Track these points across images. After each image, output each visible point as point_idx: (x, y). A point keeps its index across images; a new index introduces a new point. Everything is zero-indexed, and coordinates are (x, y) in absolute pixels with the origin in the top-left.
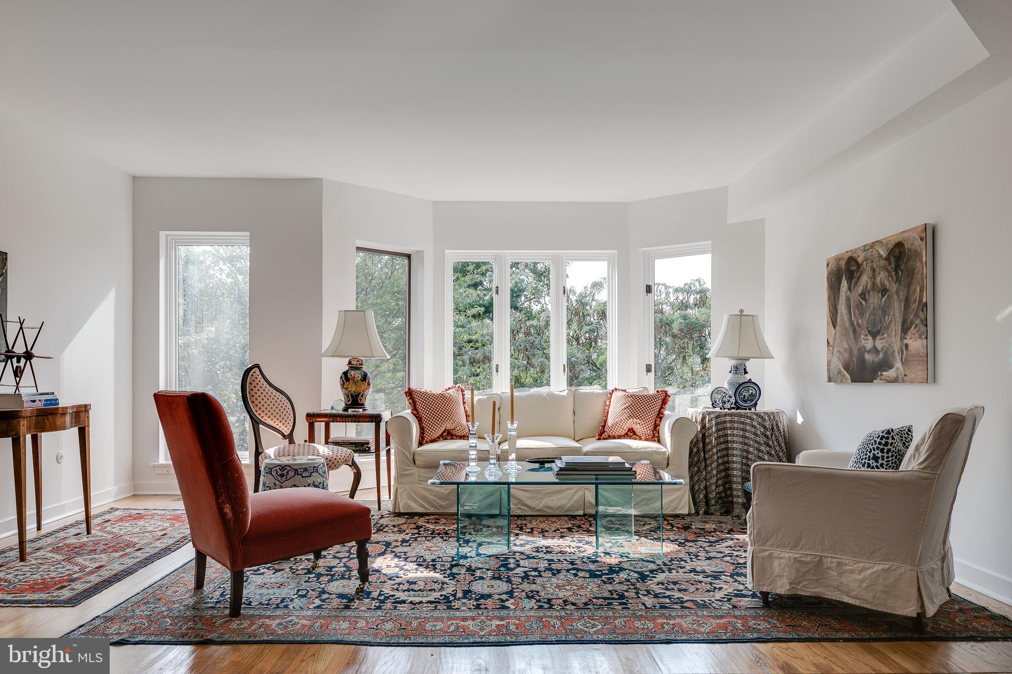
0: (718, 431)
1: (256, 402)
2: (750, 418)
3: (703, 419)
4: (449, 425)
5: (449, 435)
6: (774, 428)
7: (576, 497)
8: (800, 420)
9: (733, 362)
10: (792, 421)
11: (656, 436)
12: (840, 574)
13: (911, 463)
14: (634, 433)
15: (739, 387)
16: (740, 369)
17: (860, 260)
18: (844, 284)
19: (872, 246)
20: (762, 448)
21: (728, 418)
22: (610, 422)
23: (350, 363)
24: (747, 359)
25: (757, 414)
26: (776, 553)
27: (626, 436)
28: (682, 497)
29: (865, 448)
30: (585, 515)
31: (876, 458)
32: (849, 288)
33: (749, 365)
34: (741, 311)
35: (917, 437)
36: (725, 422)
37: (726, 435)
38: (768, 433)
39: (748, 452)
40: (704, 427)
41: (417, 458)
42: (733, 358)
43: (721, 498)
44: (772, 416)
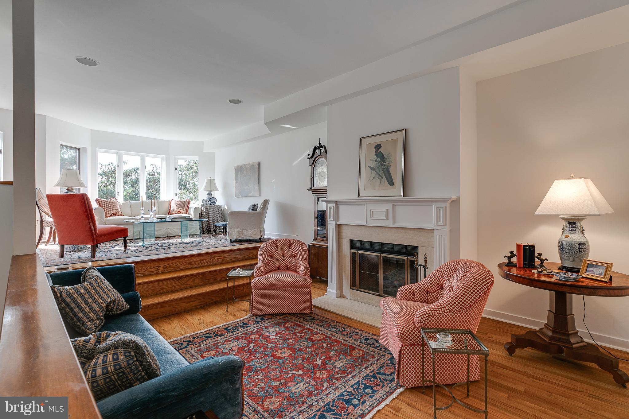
0: (206, 211)
1: (41, 202)
2: (215, 207)
3: (201, 208)
4: (115, 211)
5: (114, 215)
6: (221, 210)
7: (165, 231)
8: (226, 208)
9: (208, 192)
10: (224, 208)
11: (187, 212)
12: (247, 232)
13: (259, 209)
14: (180, 212)
15: (210, 199)
16: (210, 194)
17: (243, 167)
18: (239, 173)
19: (246, 165)
20: (218, 215)
21: (209, 207)
22: (172, 209)
23: (68, 189)
24: (212, 191)
25: (216, 206)
26: (234, 230)
27: (178, 213)
28: (197, 229)
29: (250, 208)
30: (168, 237)
31: (252, 210)
32: (241, 174)
33: (212, 193)
34: (210, 178)
35: (259, 206)
36: (208, 208)
37: (208, 212)
38: (219, 211)
39: (214, 216)
40: (202, 210)
41: (106, 222)
42: (208, 191)
43: (207, 229)
44: (220, 206)
